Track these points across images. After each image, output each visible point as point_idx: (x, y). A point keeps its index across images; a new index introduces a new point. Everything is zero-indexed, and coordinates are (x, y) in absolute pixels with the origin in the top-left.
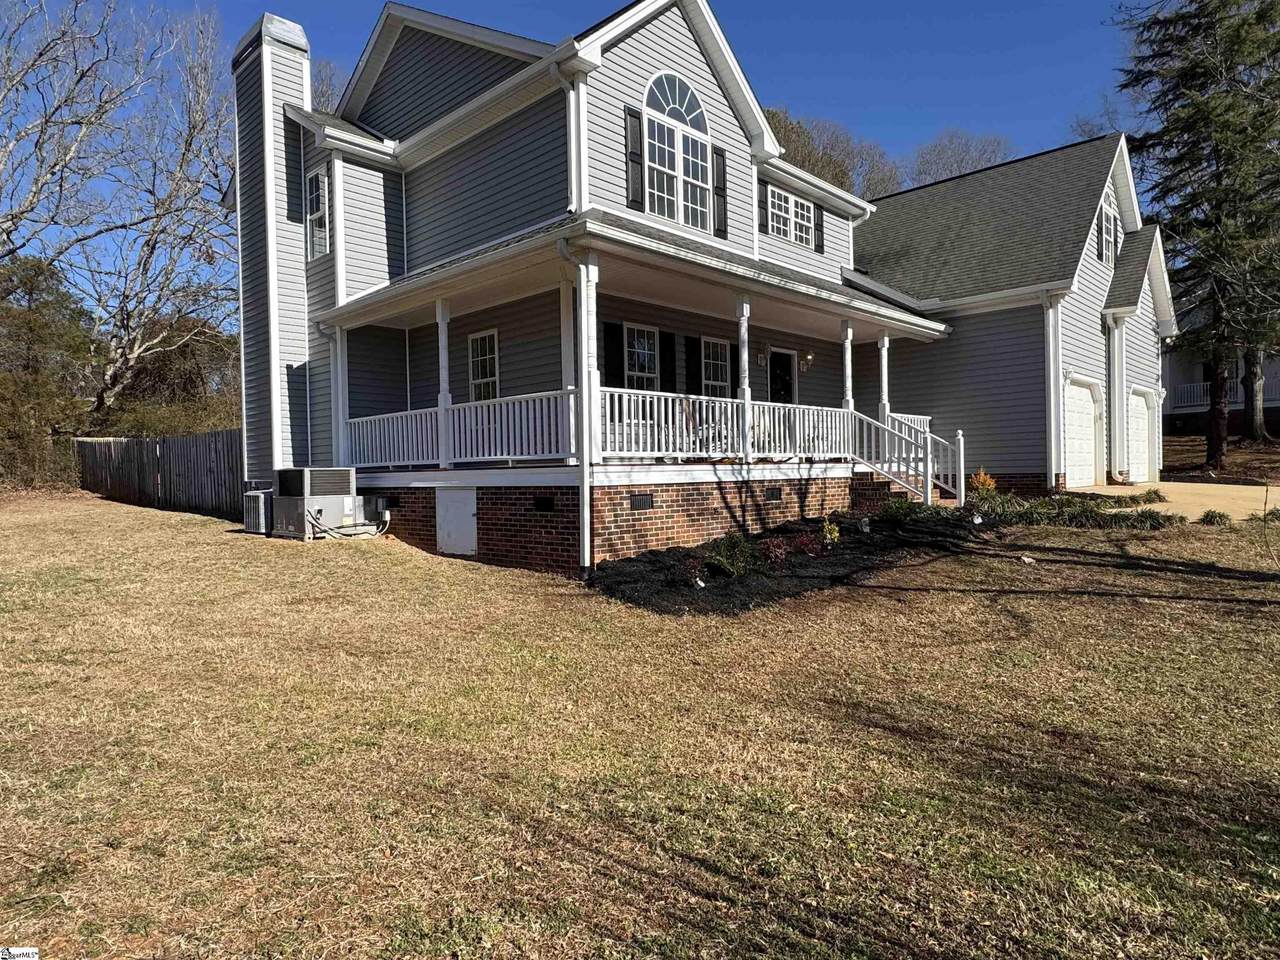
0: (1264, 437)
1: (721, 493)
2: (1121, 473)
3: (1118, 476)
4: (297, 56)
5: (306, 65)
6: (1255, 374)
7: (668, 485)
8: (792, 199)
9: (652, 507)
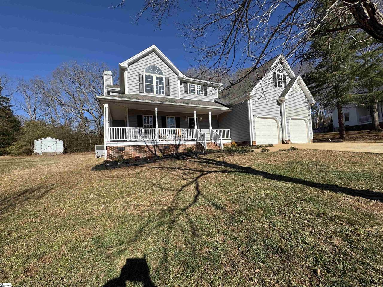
0: (379, 129)
1: (148, 147)
2: (286, 140)
3: (285, 141)
4: (110, 76)
5: (112, 78)
6: (374, 111)
7: (129, 146)
8: (196, 85)
9: (125, 150)
